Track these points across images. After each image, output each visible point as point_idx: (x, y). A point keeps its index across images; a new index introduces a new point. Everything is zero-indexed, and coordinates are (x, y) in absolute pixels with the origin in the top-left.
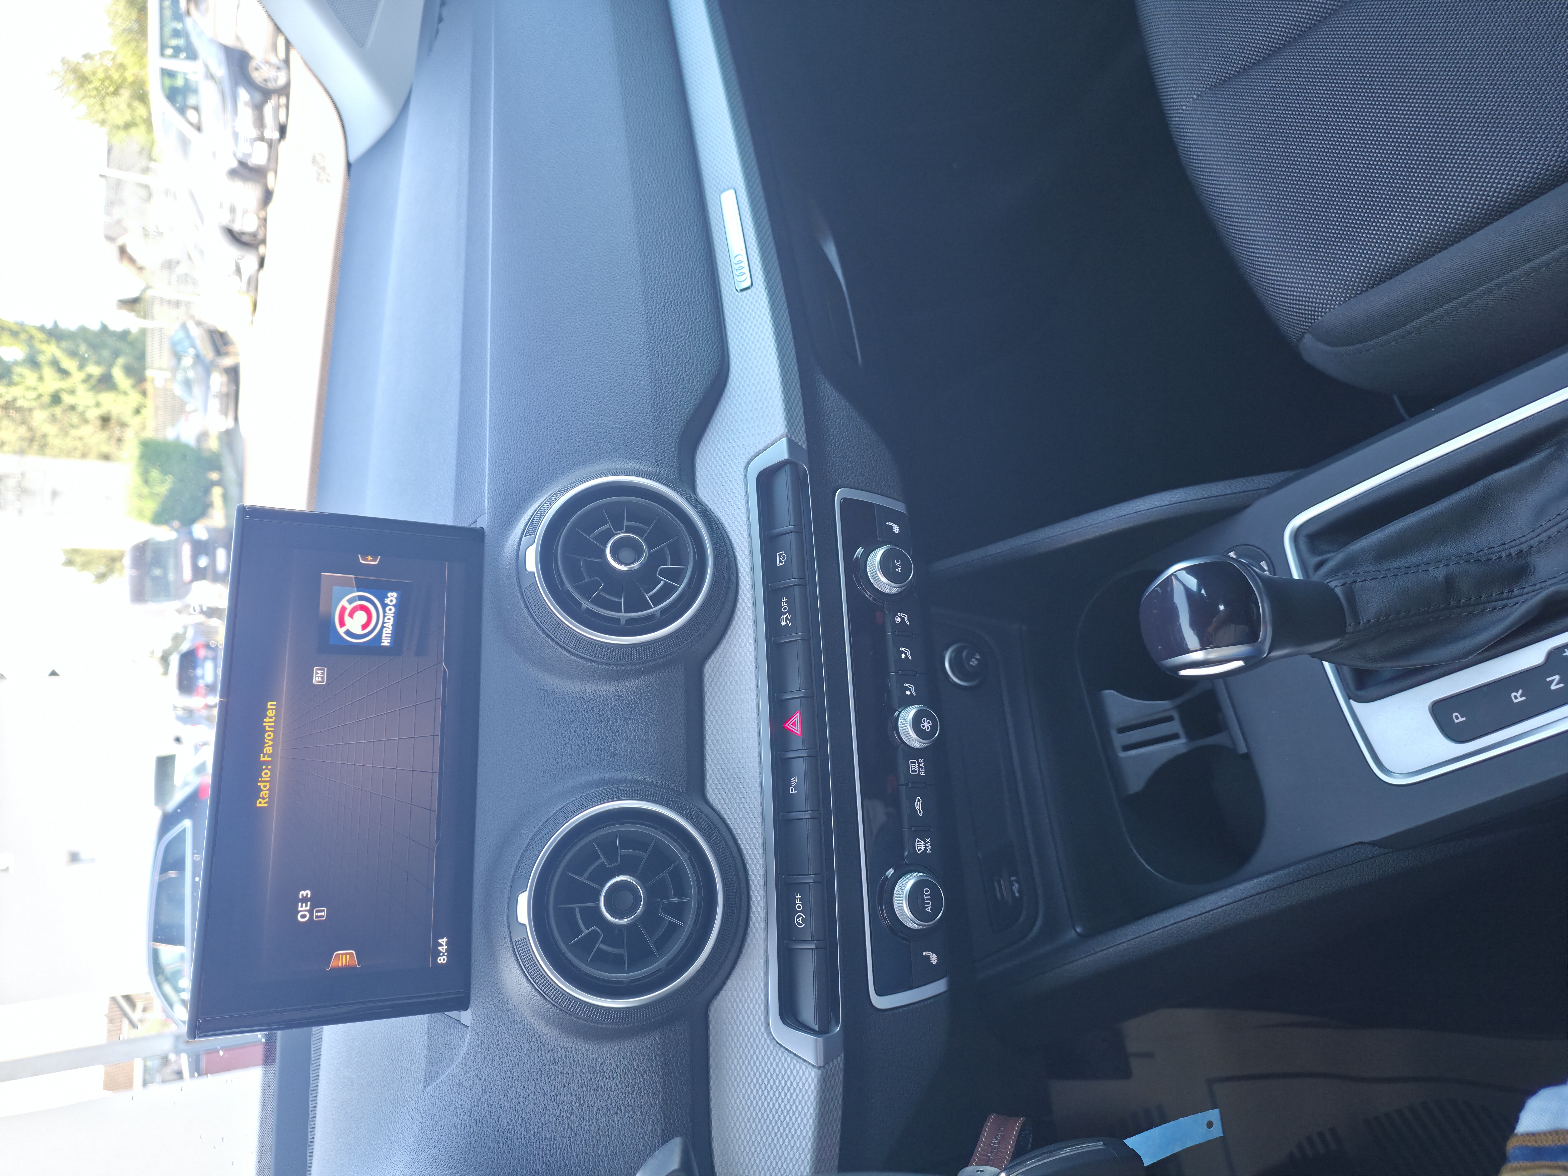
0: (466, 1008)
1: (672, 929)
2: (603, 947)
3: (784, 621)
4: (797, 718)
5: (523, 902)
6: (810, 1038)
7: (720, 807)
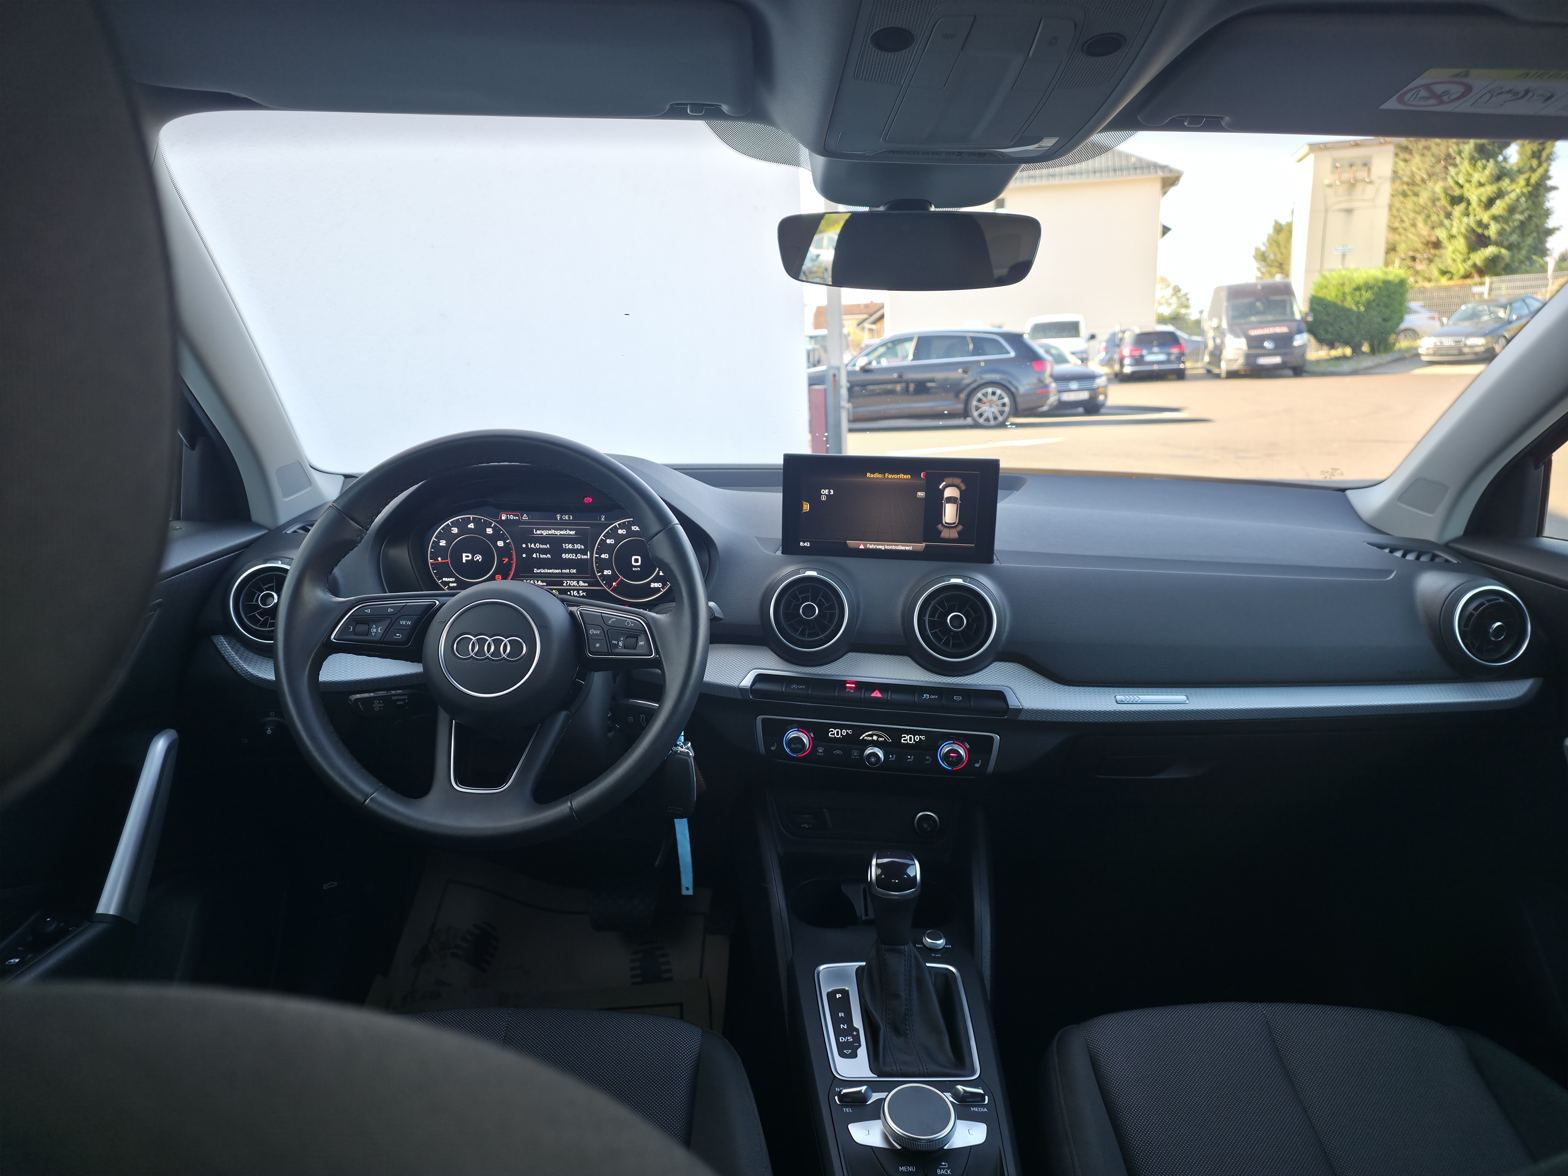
0: (782, 553)
1: (796, 631)
2: (794, 603)
3: (926, 696)
4: (879, 695)
5: (814, 573)
6: (749, 685)
7: (844, 657)
